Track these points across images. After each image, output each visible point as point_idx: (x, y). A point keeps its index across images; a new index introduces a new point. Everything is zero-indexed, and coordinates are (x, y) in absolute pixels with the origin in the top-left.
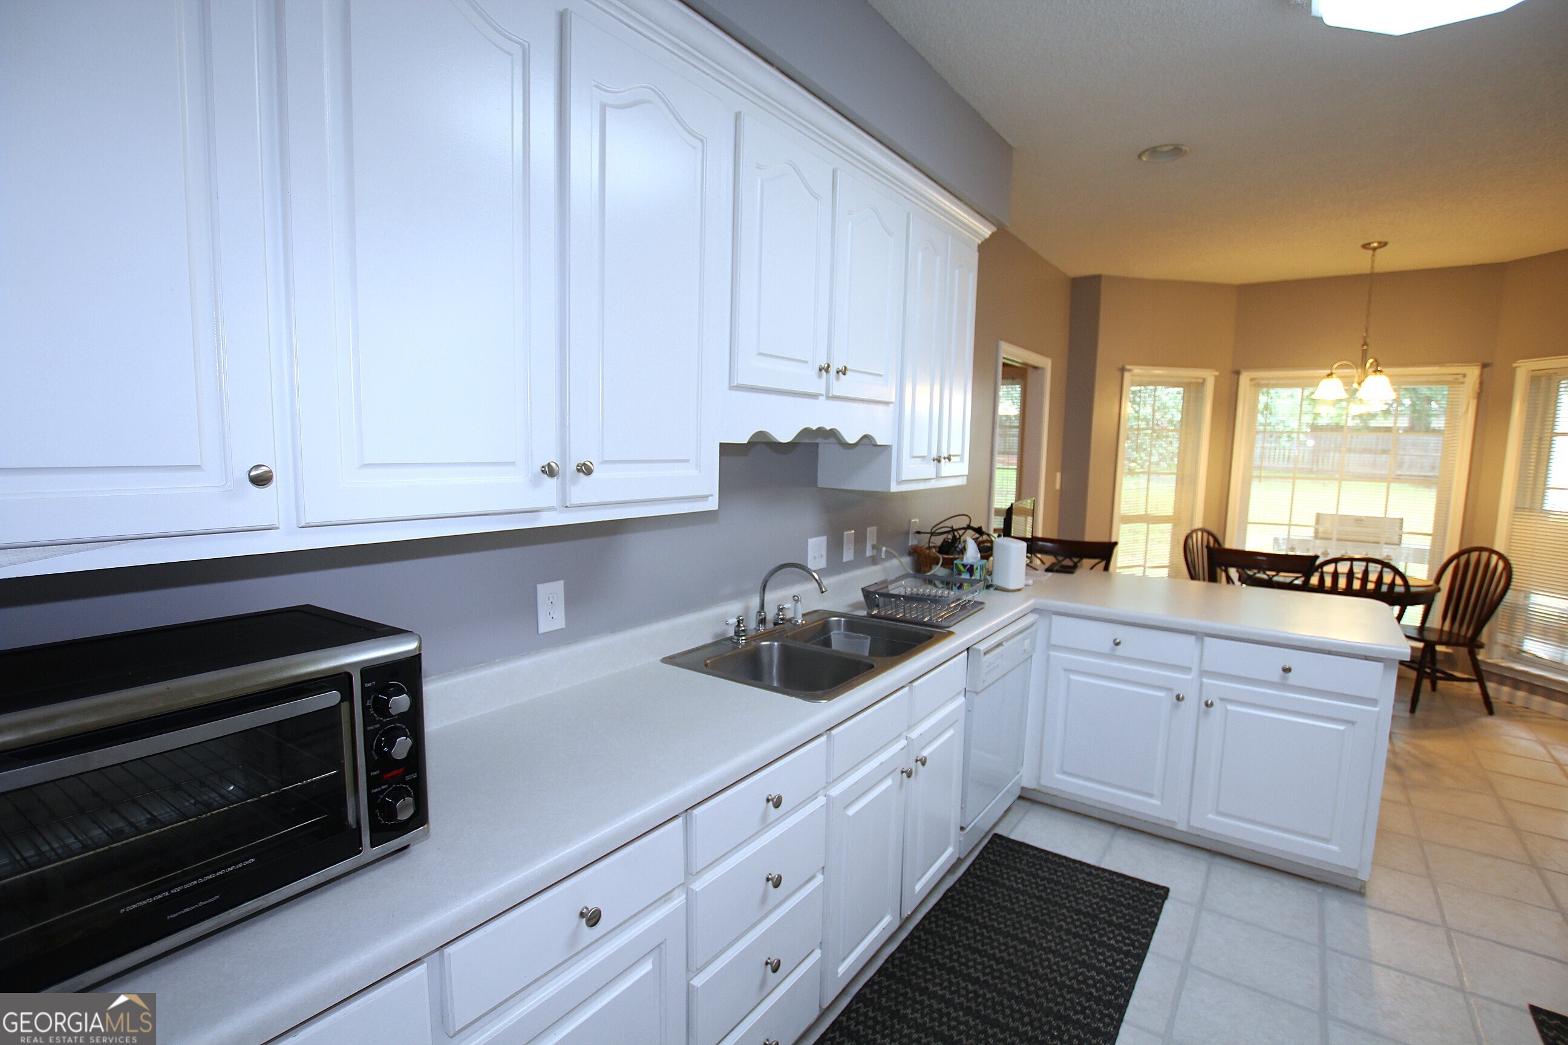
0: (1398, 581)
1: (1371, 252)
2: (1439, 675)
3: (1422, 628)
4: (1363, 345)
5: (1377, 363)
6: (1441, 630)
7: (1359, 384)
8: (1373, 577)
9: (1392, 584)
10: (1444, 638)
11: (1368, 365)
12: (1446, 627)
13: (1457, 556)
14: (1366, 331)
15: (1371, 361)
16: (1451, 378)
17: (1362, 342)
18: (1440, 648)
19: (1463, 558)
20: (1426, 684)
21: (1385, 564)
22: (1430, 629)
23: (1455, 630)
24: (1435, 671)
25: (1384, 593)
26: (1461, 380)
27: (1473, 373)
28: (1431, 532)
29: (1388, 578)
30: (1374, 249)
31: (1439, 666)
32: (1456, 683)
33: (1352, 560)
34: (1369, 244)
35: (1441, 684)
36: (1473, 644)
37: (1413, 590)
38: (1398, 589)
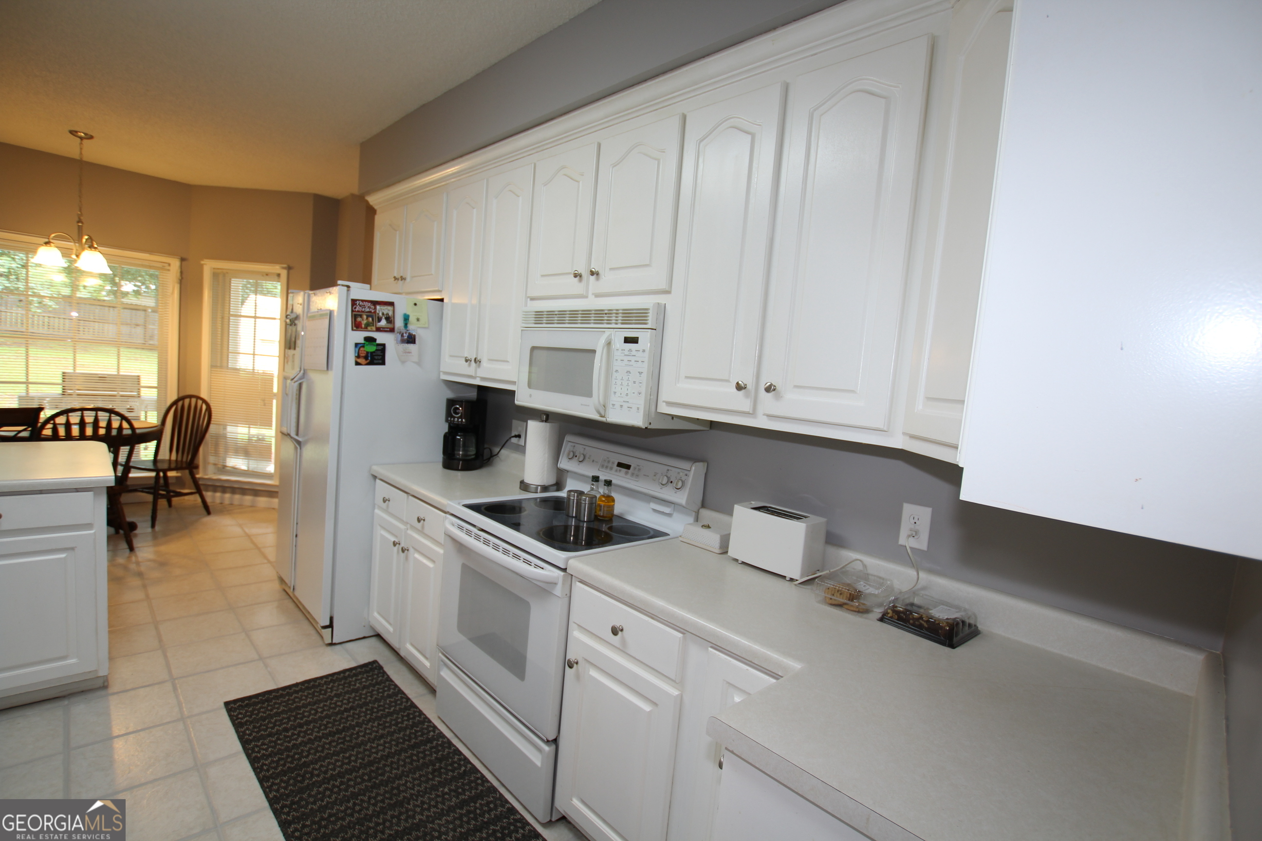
0: (125, 425)
1: (79, 140)
2: (172, 494)
3: (155, 461)
4: (78, 222)
5: (91, 239)
6: (170, 460)
7: (77, 256)
8: (103, 424)
9: (120, 428)
10: (173, 466)
11: (84, 240)
12: (174, 457)
13: (175, 403)
14: (80, 210)
15: (86, 237)
16: (160, 265)
17: (77, 219)
18: (171, 474)
19: (180, 404)
20: (162, 503)
21: (111, 411)
22: (163, 461)
23: (179, 459)
24: (168, 492)
25: (114, 436)
26: (168, 268)
27: (175, 263)
28: (156, 385)
29: (115, 424)
30: (81, 138)
31: (172, 488)
32: (186, 498)
33: (82, 410)
34: (76, 132)
35: (175, 500)
36: (191, 466)
37: (138, 431)
38: (127, 432)
